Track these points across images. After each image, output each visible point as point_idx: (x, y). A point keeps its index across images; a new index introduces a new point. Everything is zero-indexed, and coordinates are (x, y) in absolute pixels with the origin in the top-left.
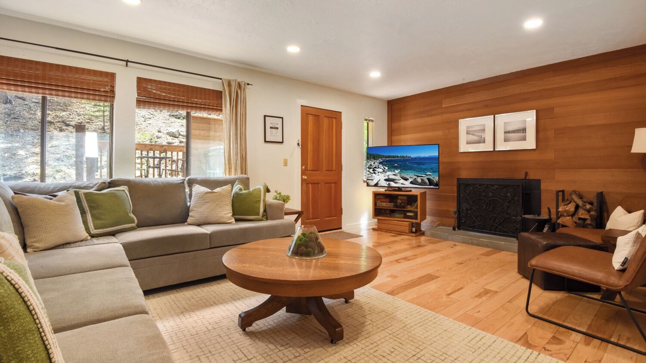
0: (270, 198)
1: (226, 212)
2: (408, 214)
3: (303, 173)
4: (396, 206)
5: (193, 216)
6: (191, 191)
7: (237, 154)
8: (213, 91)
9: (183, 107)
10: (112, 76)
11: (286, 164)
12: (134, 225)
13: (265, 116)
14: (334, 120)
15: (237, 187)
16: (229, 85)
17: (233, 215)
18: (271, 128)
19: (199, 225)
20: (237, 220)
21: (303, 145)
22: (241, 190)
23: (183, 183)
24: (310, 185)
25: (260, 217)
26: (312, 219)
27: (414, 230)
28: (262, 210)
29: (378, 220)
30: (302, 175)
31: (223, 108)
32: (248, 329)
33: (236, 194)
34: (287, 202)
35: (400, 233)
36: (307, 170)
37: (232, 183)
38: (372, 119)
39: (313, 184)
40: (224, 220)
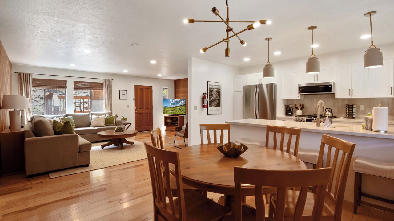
0: (119, 119)
1: (103, 123)
2: (176, 124)
3: (135, 110)
4: (173, 122)
5: (92, 124)
6: (92, 117)
7: (108, 104)
8: (100, 83)
9: (89, 89)
10: (66, 81)
11: (128, 107)
12: (75, 127)
13: (119, 90)
14: (149, 90)
15: (107, 116)
16: (105, 80)
17: (105, 124)
18: (122, 94)
19: (94, 127)
21: (136, 100)
22: (108, 116)
23: (89, 114)
24: (139, 114)
25: (114, 125)
26: (140, 126)
27: (177, 130)
28: (114, 123)
29: (167, 127)
30: (135, 111)
31: (103, 89)
32: (104, 148)
33: (106, 118)
34: (126, 120)
35: (173, 131)
36: (137, 109)
37: (105, 114)
38: (167, 88)
39: (140, 114)
40: (102, 126)
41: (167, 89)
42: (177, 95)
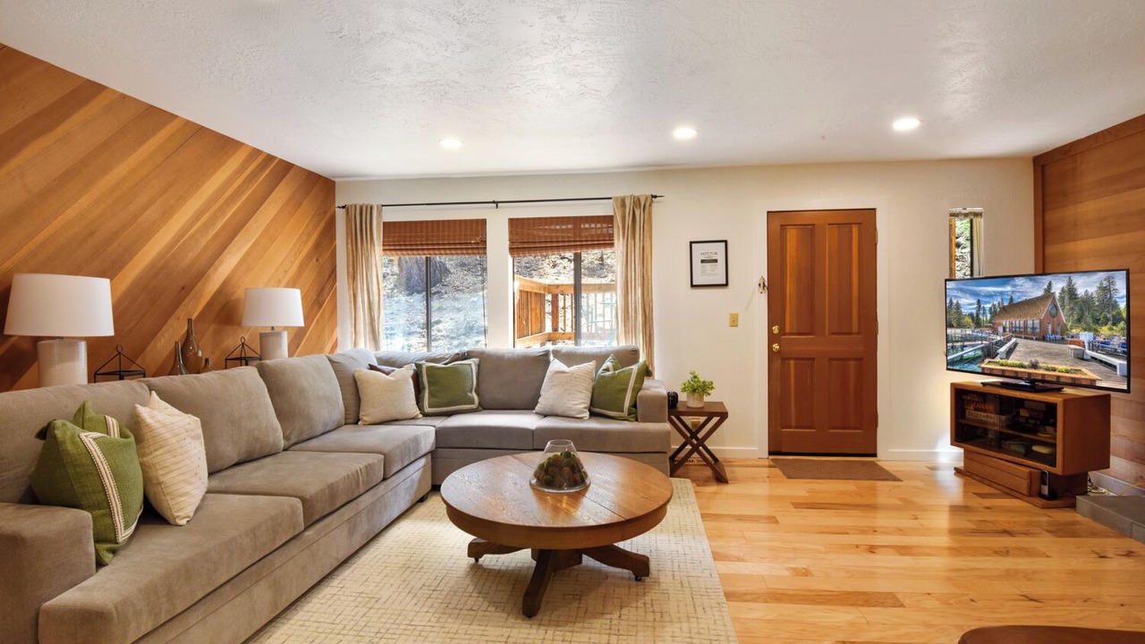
0: (654, 388)
1: (579, 402)
2: (1036, 448)
3: (772, 338)
4: (1015, 427)
8: (601, 216)
9: (569, 247)
10: (483, 222)
11: (734, 322)
12: (472, 406)
13: (691, 243)
14: (855, 230)
16: (623, 205)
17: (590, 406)
18: (703, 261)
19: (545, 416)
20: (593, 415)
21: (774, 287)
22: (609, 369)
23: (545, 355)
24: (792, 362)
25: (625, 414)
26: (797, 427)
27: (1045, 490)
28: (627, 404)
29: (967, 453)
30: (770, 344)
31: (616, 242)
33: (602, 375)
34: (707, 393)
35: (1010, 492)
36: (785, 334)
37: (600, 358)
38: (978, 209)
39: (796, 359)
40: (573, 413)
41: (977, 215)
42: (1052, 250)
